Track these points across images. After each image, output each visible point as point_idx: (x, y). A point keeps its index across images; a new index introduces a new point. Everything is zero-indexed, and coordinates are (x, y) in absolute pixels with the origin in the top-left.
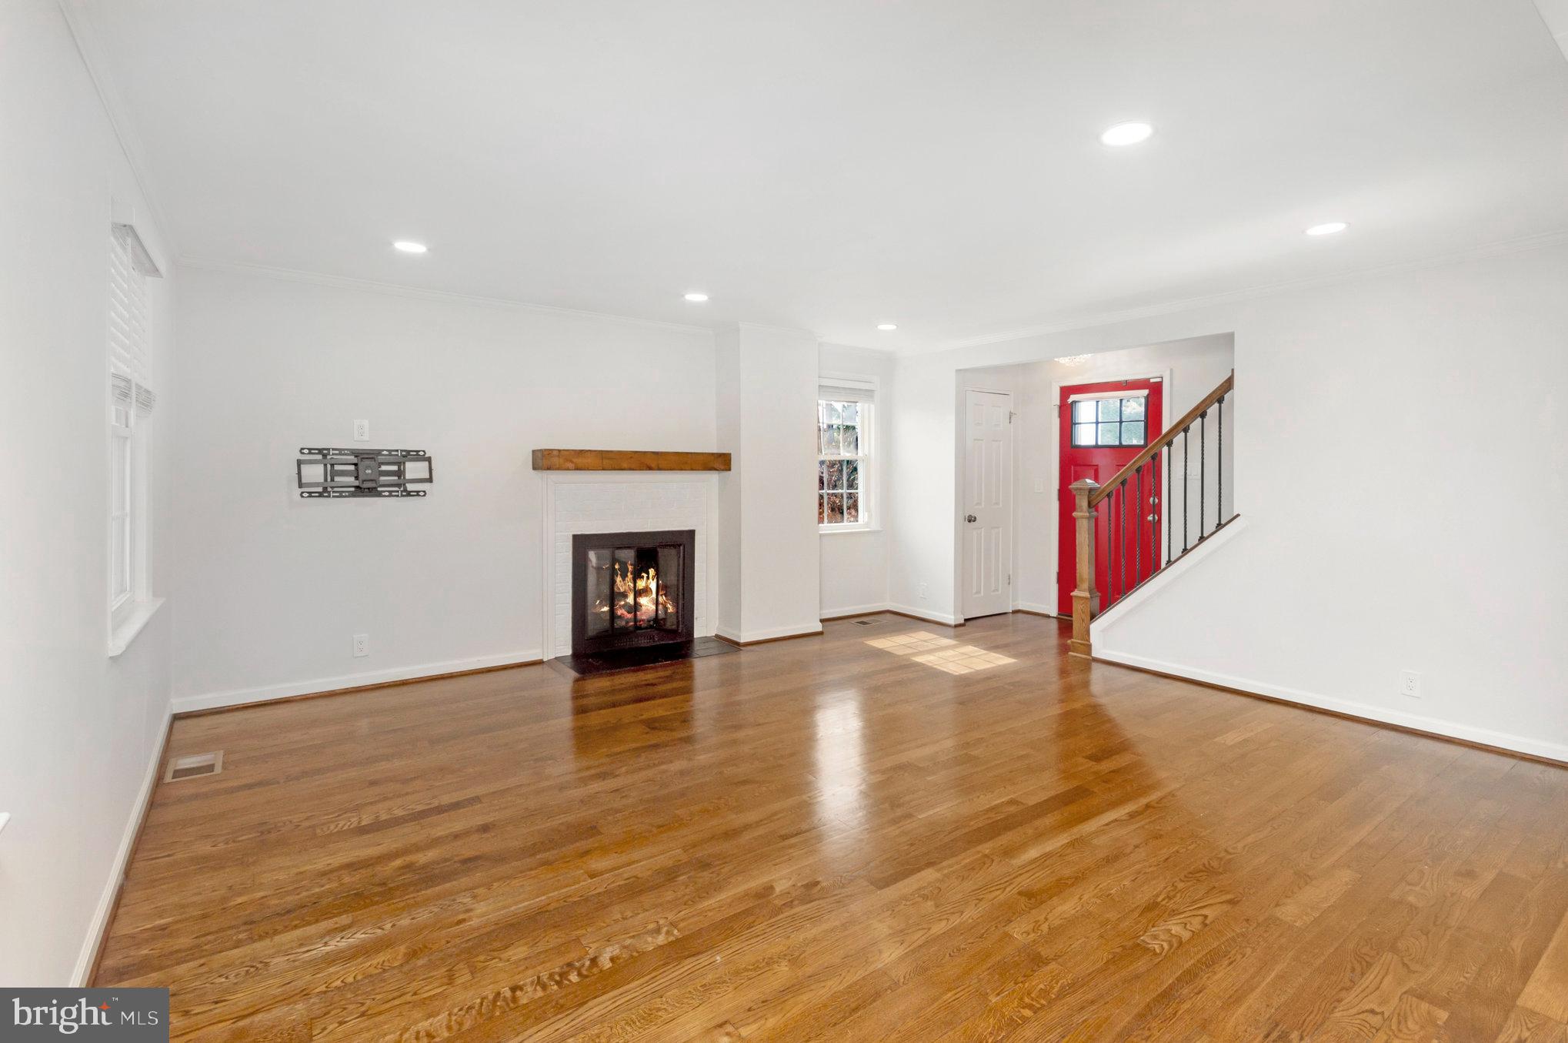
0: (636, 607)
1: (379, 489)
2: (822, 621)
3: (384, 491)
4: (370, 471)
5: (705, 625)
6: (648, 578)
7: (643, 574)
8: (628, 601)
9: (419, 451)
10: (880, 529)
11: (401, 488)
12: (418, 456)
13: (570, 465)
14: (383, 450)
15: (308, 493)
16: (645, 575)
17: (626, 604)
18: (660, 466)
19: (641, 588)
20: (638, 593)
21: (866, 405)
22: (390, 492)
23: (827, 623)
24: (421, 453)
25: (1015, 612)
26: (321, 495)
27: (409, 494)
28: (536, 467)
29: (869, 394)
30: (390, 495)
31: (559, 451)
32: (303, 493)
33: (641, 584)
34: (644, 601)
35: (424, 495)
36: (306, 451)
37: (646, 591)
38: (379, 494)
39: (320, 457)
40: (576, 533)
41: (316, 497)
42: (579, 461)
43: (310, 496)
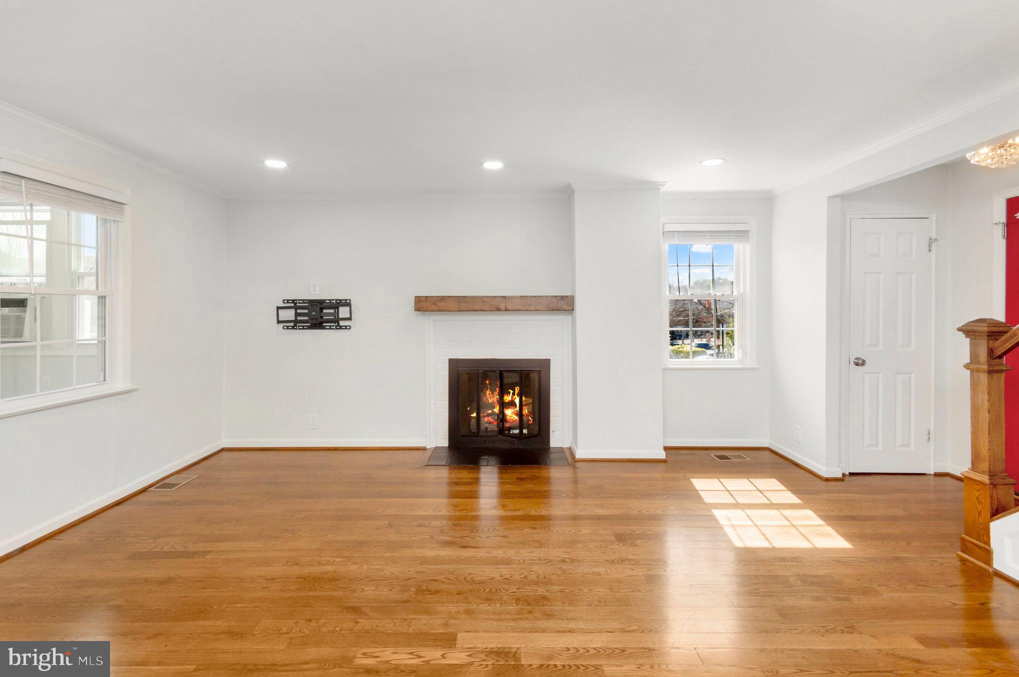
0: (502, 418)
1: (324, 324)
2: (666, 449)
3: (327, 326)
4: (314, 313)
5: (558, 438)
6: (514, 394)
7: (510, 390)
8: (495, 410)
9: (347, 300)
10: (755, 366)
11: (336, 324)
12: (347, 304)
13: (433, 307)
14: (326, 300)
15: (286, 326)
16: (511, 392)
17: (493, 413)
18: (508, 308)
19: (507, 401)
20: (503, 405)
21: (741, 245)
22: (330, 326)
23: (670, 451)
24: (348, 301)
25: (937, 475)
26: (293, 328)
27: (341, 328)
28: (418, 309)
29: (743, 235)
30: (330, 328)
31: (427, 297)
32: (284, 326)
33: (507, 398)
34: (510, 413)
35: (350, 329)
36: (286, 301)
37: (512, 404)
38: (324, 328)
39: (293, 305)
40: (451, 358)
41: (291, 329)
42: (441, 305)
43: (288, 328)
